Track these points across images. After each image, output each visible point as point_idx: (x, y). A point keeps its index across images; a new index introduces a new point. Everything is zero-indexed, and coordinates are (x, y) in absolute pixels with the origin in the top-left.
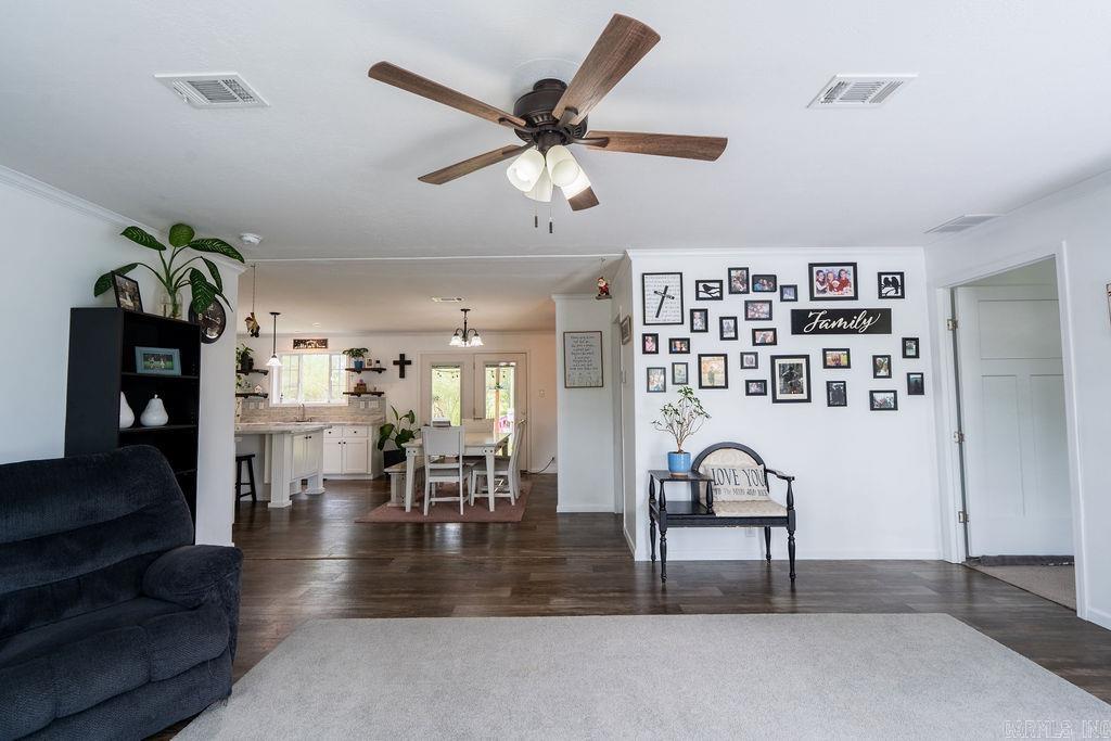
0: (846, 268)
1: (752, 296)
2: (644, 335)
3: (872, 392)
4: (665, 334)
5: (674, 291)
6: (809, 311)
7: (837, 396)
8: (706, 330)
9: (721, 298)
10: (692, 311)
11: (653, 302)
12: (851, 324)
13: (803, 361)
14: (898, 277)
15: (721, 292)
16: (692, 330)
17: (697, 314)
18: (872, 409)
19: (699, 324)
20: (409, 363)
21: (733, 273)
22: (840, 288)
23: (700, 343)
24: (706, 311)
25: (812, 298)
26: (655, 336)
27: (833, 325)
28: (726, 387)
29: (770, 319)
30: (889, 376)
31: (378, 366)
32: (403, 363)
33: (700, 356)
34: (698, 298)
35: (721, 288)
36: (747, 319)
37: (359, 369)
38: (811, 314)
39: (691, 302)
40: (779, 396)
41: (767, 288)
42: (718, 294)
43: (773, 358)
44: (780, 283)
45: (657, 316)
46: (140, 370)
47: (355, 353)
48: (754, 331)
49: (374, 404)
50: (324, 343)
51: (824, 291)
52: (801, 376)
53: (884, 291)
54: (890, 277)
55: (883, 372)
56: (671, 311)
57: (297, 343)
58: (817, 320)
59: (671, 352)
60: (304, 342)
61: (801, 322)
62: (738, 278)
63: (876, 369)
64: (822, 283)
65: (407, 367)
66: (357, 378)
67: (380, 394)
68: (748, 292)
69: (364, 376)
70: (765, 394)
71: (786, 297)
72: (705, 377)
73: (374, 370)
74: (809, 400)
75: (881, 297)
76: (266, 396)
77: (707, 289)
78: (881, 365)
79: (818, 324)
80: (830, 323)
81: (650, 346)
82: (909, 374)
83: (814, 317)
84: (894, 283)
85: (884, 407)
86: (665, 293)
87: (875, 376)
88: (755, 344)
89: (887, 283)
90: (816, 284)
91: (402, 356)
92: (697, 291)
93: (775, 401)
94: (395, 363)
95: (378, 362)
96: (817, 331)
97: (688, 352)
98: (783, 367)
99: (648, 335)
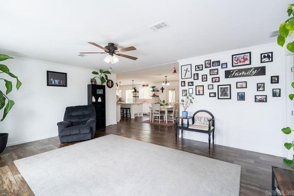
0: (246, 54)
1: (212, 68)
2: (182, 82)
3: (255, 96)
4: (187, 81)
5: (189, 69)
6: (231, 70)
7: (242, 97)
8: (198, 79)
9: (202, 70)
10: (194, 74)
11: (184, 73)
12: (247, 73)
13: (229, 86)
14: (270, 54)
15: (202, 68)
16: (194, 79)
17: (195, 75)
18: (255, 101)
19: (196, 77)
20: (164, 89)
21: (206, 62)
22: (244, 61)
23: (196, 83)
24: (198, 74)
25: (233, 66)
26: (184, 82)
27: (240, 74)
28: (203, 95)
29: (218, 74)
30: (264, 90)
31: (157, 90)
32: (162, 89)
33: (196, 86)
34: (196, 70)
35: (202, 67)
36: (210, 75)
37: (154, 91)
38: (232, 71)
39: (194, 72)
40: (220, 97)
41: (217, 65)
42: (202, 69)
43: (218, 86)
44: (221, 63)
45: (185, 76)
46: (97, 93)
47: (153, 87)
48: (212, 78)
49: (157, 99)
50: (147, 85)
51: (237, 63)
52: (228, 91)
53: (263, 60)
54: (266, 55)
55: (261, 89)
56: (188, 75)
57: (143, 86)
58: (234, 73)
59: (188, 86)
60: (144, 85)
61: (228, 74)
62: (208, 63)
63: (258, 88)
64: (237, 61)
65: (163, 90)
66: (153, 92)
67: (158, 96)
68: (210, 67)
69: (155, 92)
70: (215, 96)
71: (223, 67)
72: (197, 92)
73: (156, 91)
74: (230, 98)
75: (261, 62)
76: (138, 97)
77: (198, 68)
78: (260, 87)
79: (234, 74)
80: (239, 74)
81: (183, 84)
82: (273, 89)
83: (233, 73)
84: (268, 57)
85: (261, 101)
86: (187, 70)
87: (257, 91)
88: (212, 82)
89: (265, 57)
90: (234, 61)
91: (162, 88)
92: (196, 69)
93: (218, 98)
94: (161, 89)
95: (157, 89)
96: (234, 76)
97: (193, 85)
98: (221, 88)
99: (183, 82)
